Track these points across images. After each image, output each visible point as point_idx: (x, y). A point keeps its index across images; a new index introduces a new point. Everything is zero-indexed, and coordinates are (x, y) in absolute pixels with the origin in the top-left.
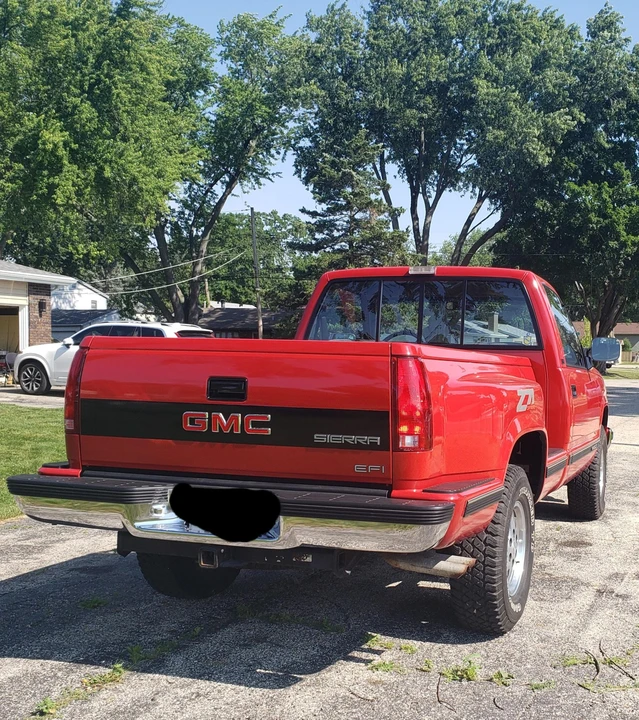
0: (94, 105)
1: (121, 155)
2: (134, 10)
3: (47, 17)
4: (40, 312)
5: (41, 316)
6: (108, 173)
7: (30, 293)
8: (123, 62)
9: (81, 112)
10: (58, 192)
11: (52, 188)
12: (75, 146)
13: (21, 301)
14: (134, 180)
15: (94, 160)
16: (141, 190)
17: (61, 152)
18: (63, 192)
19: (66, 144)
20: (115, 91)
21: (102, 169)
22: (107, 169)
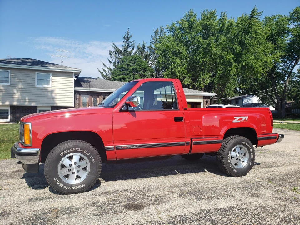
0: (241, 46)
1: (248, 58)
2: (255, 16)
3: (230, 26)
4: (207, 103)
5: (207, 104)
6: (244, 64)
7: (204, 98)
8: (249, 32)
9: (237, 49)
10: (231, 71)
11: (230, 70)
12: (235, 58)
13: (201, 100)
14: (252, 65)
15: (242, 61)
16: (254, 67)
17: (232, 60)
18: (232, 71)
19: (233, 58)
20: (246, 41)
21: (243, 63)
22: (244, 63)
